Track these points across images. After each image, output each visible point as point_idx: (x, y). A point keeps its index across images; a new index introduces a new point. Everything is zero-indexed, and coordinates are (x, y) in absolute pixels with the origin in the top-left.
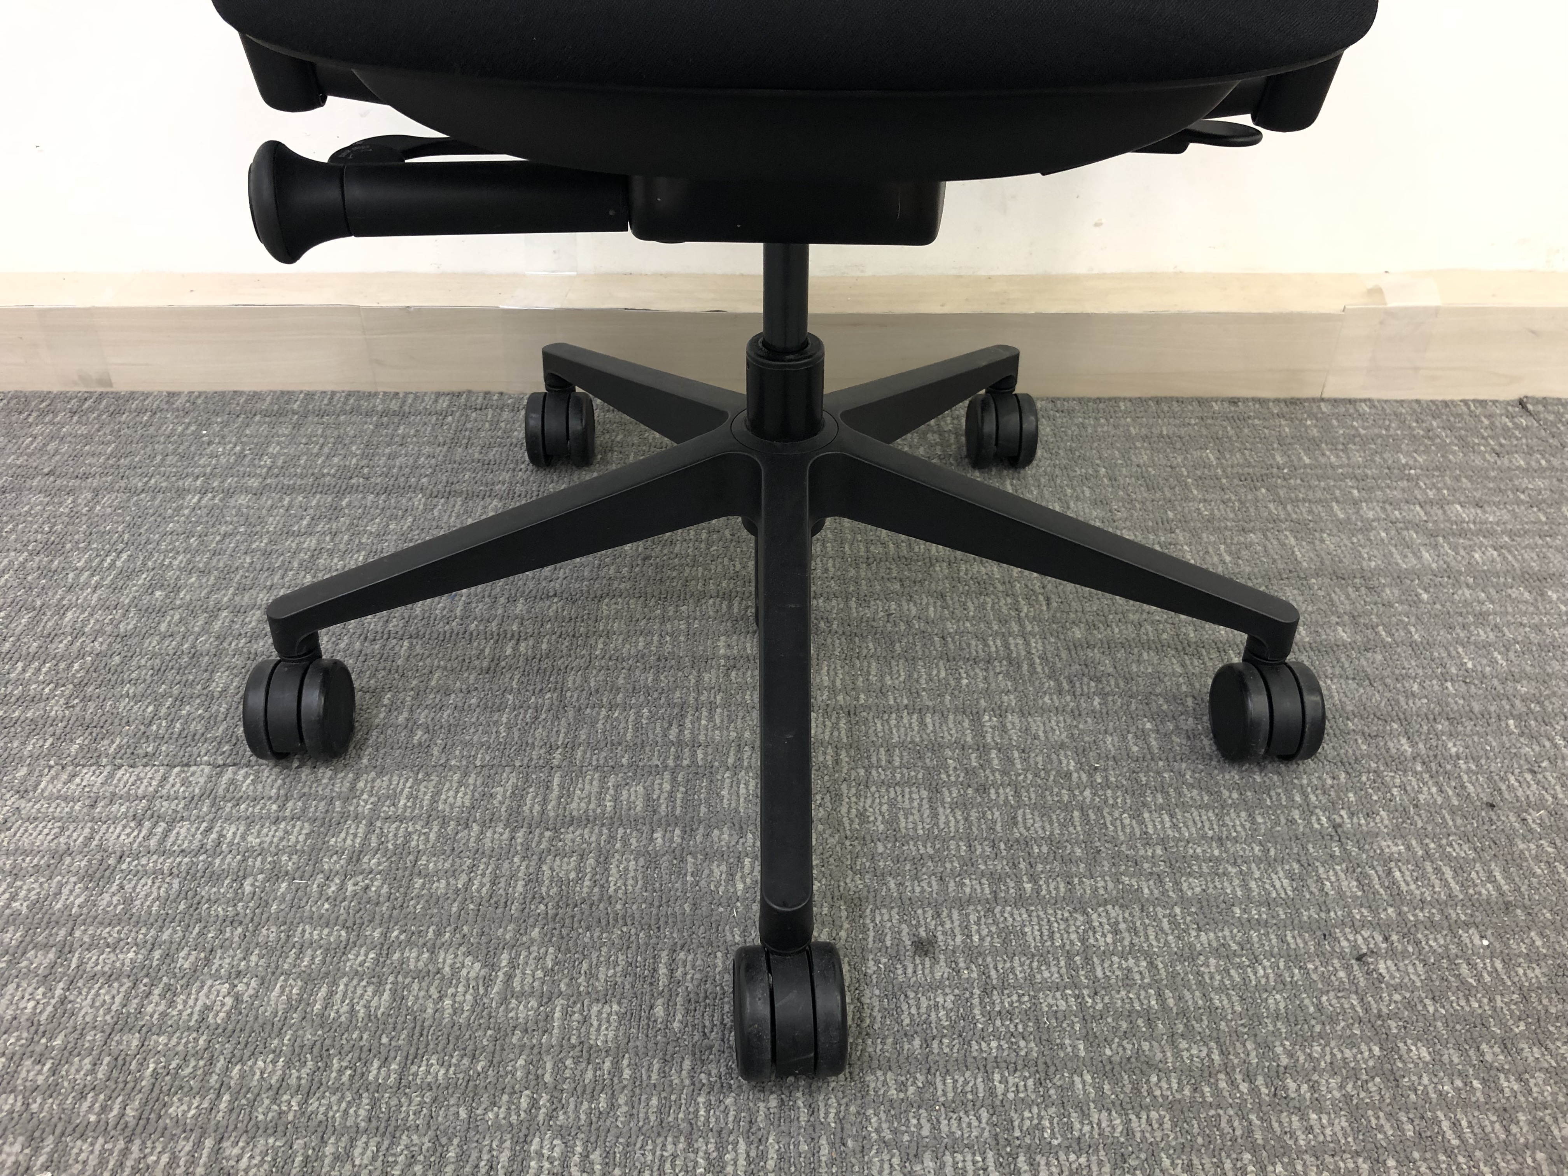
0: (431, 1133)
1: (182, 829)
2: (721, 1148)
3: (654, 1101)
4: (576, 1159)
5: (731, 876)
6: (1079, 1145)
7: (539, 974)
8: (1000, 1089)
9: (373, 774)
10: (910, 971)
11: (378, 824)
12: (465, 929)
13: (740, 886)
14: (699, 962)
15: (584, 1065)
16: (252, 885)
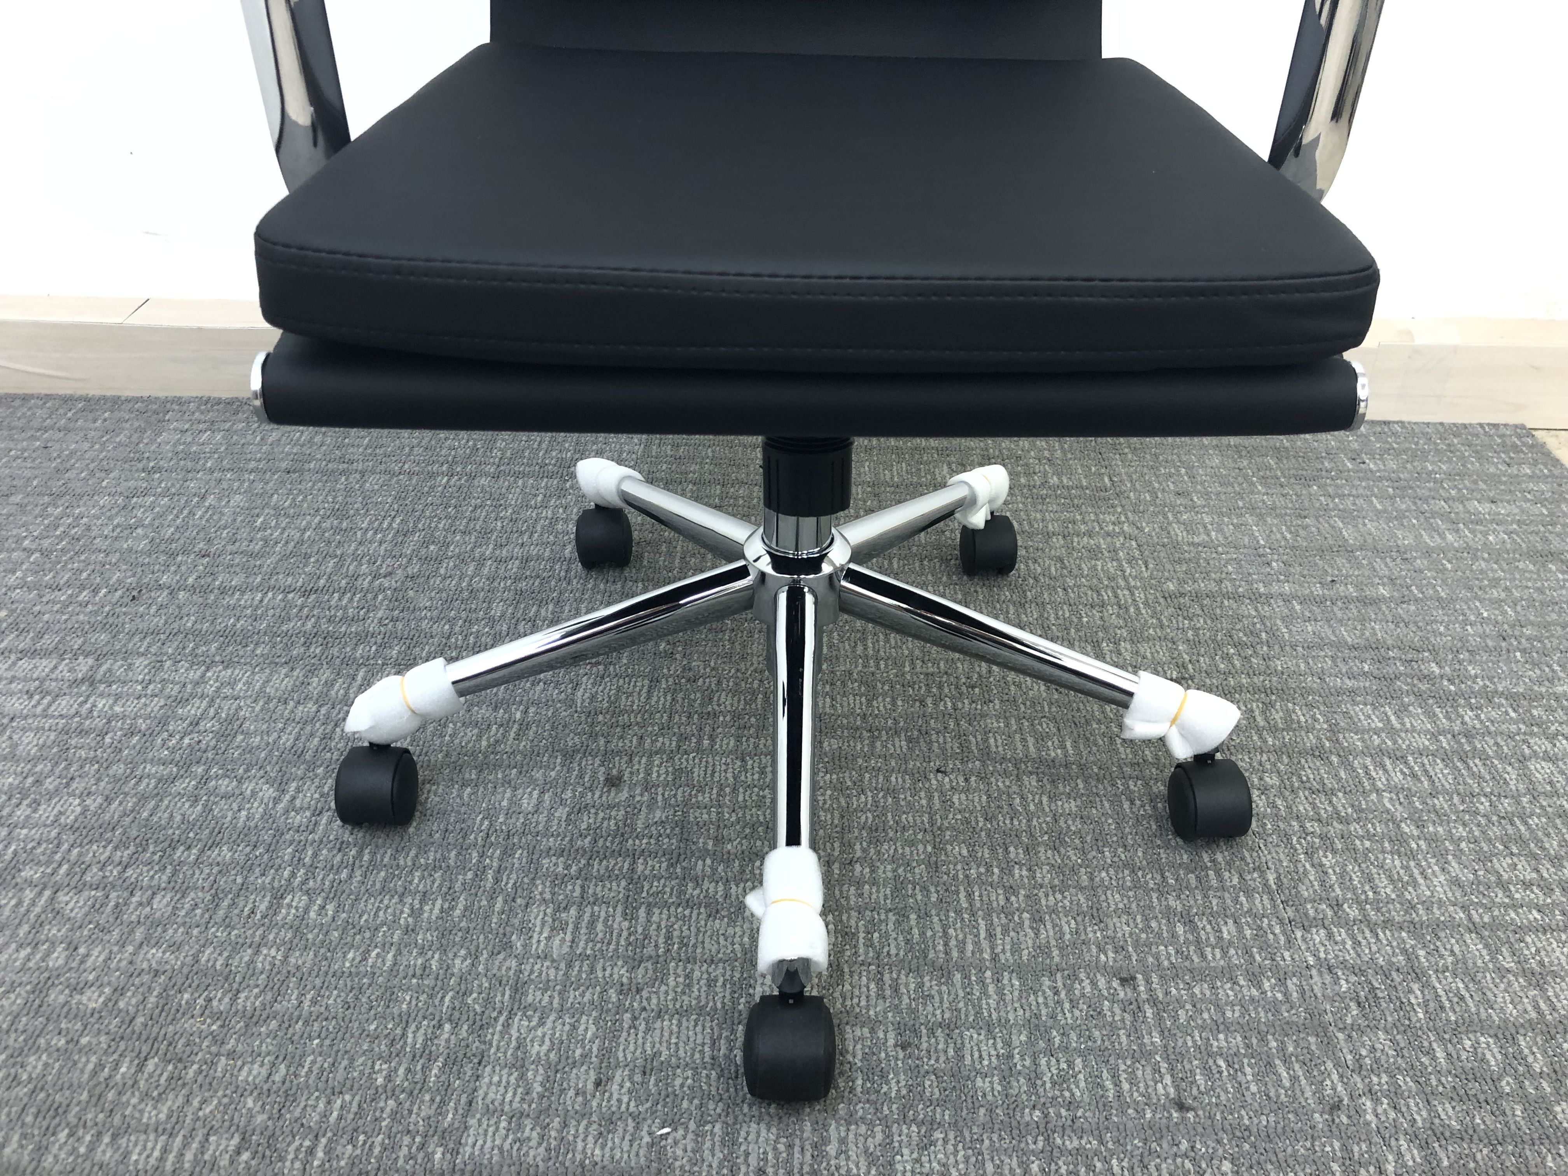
0: (213, 891)
1: (63, 702)
2: (423, 902)
3: (383, 874)
4: (316, 908)
5: (480, 737)
6: (689, 904)
7: (317, 796)
8: (640, 868)
9: (221, 667)
10: (597, 796)
11: (218, 701)
12: (268, 768)
13: (484, 743)
14: (440, 791)
15: (335, 852)
16: (112, 738)
